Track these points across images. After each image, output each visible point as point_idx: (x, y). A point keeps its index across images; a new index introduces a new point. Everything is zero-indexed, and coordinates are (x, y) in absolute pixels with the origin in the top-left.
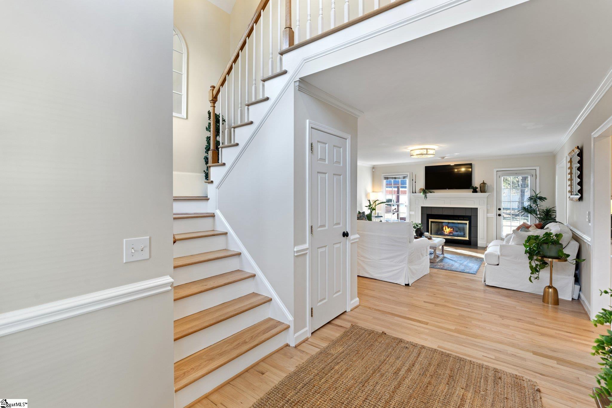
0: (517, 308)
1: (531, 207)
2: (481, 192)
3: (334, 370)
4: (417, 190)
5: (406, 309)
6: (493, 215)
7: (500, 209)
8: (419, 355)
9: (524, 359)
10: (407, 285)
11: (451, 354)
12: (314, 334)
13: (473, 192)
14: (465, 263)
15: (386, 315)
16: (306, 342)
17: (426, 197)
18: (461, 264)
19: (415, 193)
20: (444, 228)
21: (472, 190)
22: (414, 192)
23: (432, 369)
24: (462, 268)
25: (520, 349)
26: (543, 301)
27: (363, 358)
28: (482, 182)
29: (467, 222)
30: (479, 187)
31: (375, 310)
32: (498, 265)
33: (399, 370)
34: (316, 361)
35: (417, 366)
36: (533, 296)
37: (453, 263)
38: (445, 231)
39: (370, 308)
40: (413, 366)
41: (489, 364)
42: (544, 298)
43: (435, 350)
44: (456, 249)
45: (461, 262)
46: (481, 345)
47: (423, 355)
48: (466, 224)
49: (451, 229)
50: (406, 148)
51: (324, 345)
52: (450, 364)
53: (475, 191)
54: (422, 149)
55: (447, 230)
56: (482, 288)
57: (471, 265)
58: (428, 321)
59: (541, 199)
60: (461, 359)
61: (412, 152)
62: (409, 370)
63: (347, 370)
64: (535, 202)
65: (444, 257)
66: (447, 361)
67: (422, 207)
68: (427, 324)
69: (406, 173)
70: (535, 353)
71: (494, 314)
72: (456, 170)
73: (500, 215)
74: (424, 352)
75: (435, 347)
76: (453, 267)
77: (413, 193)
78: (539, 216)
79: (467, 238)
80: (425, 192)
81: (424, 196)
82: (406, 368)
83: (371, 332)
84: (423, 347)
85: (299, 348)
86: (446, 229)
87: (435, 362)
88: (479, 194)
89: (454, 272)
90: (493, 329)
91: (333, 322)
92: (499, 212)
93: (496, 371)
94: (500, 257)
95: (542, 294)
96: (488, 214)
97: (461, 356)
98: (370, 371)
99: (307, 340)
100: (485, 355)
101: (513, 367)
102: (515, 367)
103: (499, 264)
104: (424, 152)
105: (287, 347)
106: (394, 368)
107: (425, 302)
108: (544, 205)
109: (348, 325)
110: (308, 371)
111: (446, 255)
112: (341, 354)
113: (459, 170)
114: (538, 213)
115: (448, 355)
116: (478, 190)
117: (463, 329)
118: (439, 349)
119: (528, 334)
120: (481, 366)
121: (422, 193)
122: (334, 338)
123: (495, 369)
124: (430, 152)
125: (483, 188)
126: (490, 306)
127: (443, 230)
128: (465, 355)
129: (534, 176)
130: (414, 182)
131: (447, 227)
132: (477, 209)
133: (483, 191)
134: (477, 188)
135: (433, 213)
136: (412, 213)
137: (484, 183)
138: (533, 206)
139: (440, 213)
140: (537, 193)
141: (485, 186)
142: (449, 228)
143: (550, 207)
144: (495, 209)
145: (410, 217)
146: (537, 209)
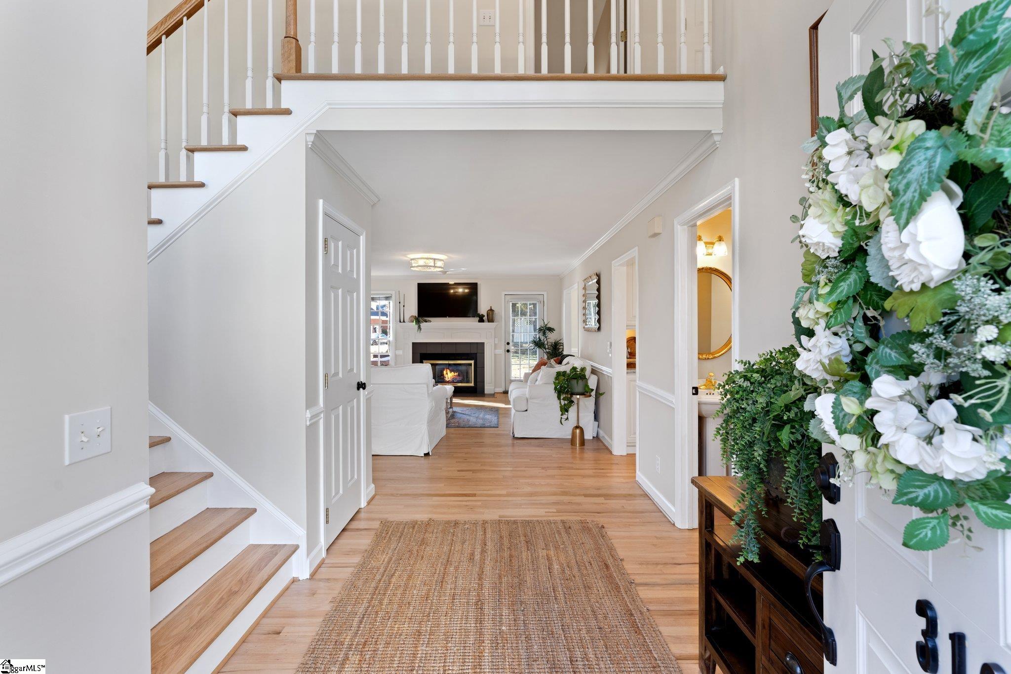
0: (554, 456)
1: (540, 340)
2: (489, 321)
3: (392, 585)
4: (407, 318)
5: (442, 485)
6: (501, 351)
7: (508, 344)
8: (485, 532)
9: (579, 504)
10: (427, 455)
11: (517, 520)
12: (331, 551)
13: (479, 321)
14: (481, 416)
15: (420, 498)
16: (323, 565)
17: (419, 328)
18: (477, 418)
19: (404, 322)
20: (445, 372)
21: (478, 319)
22: (402, 320)
23: (506, 542)
24: (480, 422)
25: (573, 495)
26: (572, 445)
27: (422, 557)
28: (489, 309)
29: (472, 362)
30: (485, 314)
31: (401, 495)
32: (526, 410)
33: (472, 554)
34: (360, 583)
35: (489, 543)
36: (561, 440)
37: (468, 417)
38: (446, 376)
39: (392, 495)
40: (485, 545)
41: (555, 518)
42: (572, 441)
43: (499, 520)
44: (462, 400)
45: (476, 415)
46: (538, 502)
47: (489, 531)
48: (471, 365)
49: (455, 374)
50: (405, 255)
51: (356, 559)
52: (521, 531)
53: (481, 320)
54: (427, 259)
55: (449, 375)
56: (510, 441)
57: (488, 417)
58: (475, 492)
59: (551, 330)
60: (528, 522)
61: (413, 261)
62: (483, 551)
63: (409, 577)
64: (544, 334)
65: (454, 412)
66: (517, 528)
67: (413, 343)
68: (474, 495)
69: (389, 292)
70: (586, 496)
71: (537, 467)
72: (452, 291)
73: (508, 351)
74: (488, 526)
75: (497, 518)
76: (470, 423)
77: (400, 322)
78: (548, 350)
79: (472, 384)
80: (418, 322)
81: (417, 326)
82: (479, 550)
83: (413, 524)
84: (485, 522)
85: (317, 576)
86: (447, 373)
87: (505, 534)
88: (486, 324)
89: (475, 429)
90: (543, 483)
91: (350, 527)
92: (507, 347)
93: (563, 522)
94: (529, 400)
95: (570, 437)
96: (497, 351)
97: (527, 519)
98: (440, 568)
99: (322, 562)
100: (547, 510)
101: (573, 514)
102: (576, 514)
103: (528, 410)
104: (431, 263)
105: (295, 583)
106: (466, 555)
107: (458, 471)
108: (552, 337)
109: (376, 525)
110: (354, 600)
111: (455, 409)
112: (389, 563)
113: (456, 290)
114: (547, 347)
115: (515, 522)
116: (485, 318)
117: (515, 490)
118: (503, 519)
119: (573, 479)
120: (549, 523)
121: (414, 323)
122: (364, 548)
123: (561, 520)
124: (439, 264)
125: (490, 317)
126: (529, 460)
127: (444, 375)
128: (529, 516)
129: (542, 302)
130: (402, 307)
131: (448, 371)
132: (483, 344)
133: (490, 320)
134: (483, 316)
135: (429, 352)
136: (400, 352)
137: (491, 310)
138: (542, 338)
139: (438, 351)
140: (546, 323)
141: (493, 314)
142: (451, 371)
143: (558, 340)
144: (503, 343)
145: (396, 359)
146: (546, 342)
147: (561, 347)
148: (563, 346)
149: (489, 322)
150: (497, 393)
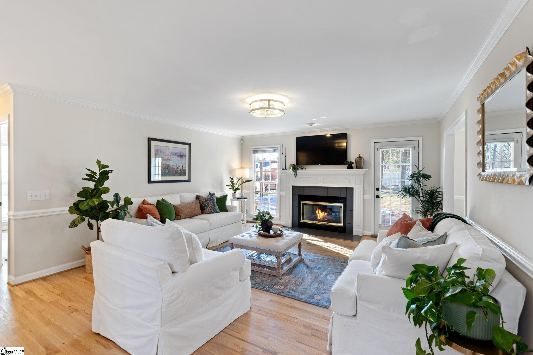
1: (413, 187)
4: (287, 167)
6: (370, 196)
7: (378, 189)
13: (348, 168)
17: (296, 174)
19: (286, 169)
20: (317, 212)
21: (347, 166)
22: (284, 168)
28: (358, 156)
29: (342, 205)
30: (354, 162)
38: (318, 215)
48: (341, 207)
49: (325, 214)
53: (350, 167)
54: (261, 100)
59: (426, 177)
64: (418, 181)
67: (293, 187)
69: (276, 146)
73: (377, 197)
78: (422, 199)
79: (342, 224)
80: (295, 168)
86: (319, 213)
88: (354, 171)
92: (377, 193)
96: (365, 196)
108: (428, 185)
114: (421, 194)
116: (354, 165)
121: (291, 170)
125: (359, 164)
127: (316, 214)
129: (417, 149)
130: (284, 157)
131: (320, 211)
132: (352, 189)
133: (359, 167)
134: (352, 163)
135: (305, 194)
136: (283, 193)
137: (360, 157)
138: (416, 185)
139: (312, 193)
140: (420, 170)
141: (361, 161)
142: (322, 211)
143: (436, 187)
144: (372, 189)
145: (280, 199)
146: (420, 190)
147: (440, 196)
148: (442, 194)
149: (357, 168)
150: (366, 236)
